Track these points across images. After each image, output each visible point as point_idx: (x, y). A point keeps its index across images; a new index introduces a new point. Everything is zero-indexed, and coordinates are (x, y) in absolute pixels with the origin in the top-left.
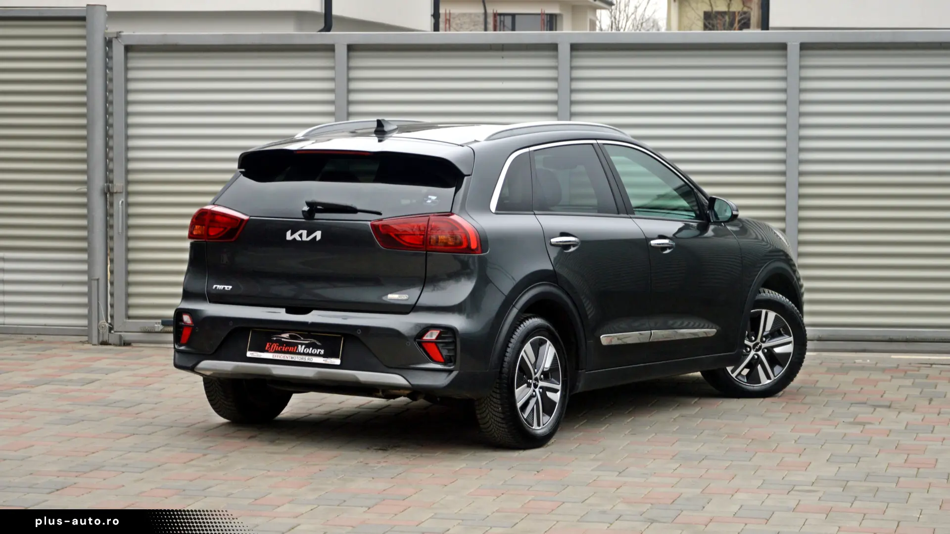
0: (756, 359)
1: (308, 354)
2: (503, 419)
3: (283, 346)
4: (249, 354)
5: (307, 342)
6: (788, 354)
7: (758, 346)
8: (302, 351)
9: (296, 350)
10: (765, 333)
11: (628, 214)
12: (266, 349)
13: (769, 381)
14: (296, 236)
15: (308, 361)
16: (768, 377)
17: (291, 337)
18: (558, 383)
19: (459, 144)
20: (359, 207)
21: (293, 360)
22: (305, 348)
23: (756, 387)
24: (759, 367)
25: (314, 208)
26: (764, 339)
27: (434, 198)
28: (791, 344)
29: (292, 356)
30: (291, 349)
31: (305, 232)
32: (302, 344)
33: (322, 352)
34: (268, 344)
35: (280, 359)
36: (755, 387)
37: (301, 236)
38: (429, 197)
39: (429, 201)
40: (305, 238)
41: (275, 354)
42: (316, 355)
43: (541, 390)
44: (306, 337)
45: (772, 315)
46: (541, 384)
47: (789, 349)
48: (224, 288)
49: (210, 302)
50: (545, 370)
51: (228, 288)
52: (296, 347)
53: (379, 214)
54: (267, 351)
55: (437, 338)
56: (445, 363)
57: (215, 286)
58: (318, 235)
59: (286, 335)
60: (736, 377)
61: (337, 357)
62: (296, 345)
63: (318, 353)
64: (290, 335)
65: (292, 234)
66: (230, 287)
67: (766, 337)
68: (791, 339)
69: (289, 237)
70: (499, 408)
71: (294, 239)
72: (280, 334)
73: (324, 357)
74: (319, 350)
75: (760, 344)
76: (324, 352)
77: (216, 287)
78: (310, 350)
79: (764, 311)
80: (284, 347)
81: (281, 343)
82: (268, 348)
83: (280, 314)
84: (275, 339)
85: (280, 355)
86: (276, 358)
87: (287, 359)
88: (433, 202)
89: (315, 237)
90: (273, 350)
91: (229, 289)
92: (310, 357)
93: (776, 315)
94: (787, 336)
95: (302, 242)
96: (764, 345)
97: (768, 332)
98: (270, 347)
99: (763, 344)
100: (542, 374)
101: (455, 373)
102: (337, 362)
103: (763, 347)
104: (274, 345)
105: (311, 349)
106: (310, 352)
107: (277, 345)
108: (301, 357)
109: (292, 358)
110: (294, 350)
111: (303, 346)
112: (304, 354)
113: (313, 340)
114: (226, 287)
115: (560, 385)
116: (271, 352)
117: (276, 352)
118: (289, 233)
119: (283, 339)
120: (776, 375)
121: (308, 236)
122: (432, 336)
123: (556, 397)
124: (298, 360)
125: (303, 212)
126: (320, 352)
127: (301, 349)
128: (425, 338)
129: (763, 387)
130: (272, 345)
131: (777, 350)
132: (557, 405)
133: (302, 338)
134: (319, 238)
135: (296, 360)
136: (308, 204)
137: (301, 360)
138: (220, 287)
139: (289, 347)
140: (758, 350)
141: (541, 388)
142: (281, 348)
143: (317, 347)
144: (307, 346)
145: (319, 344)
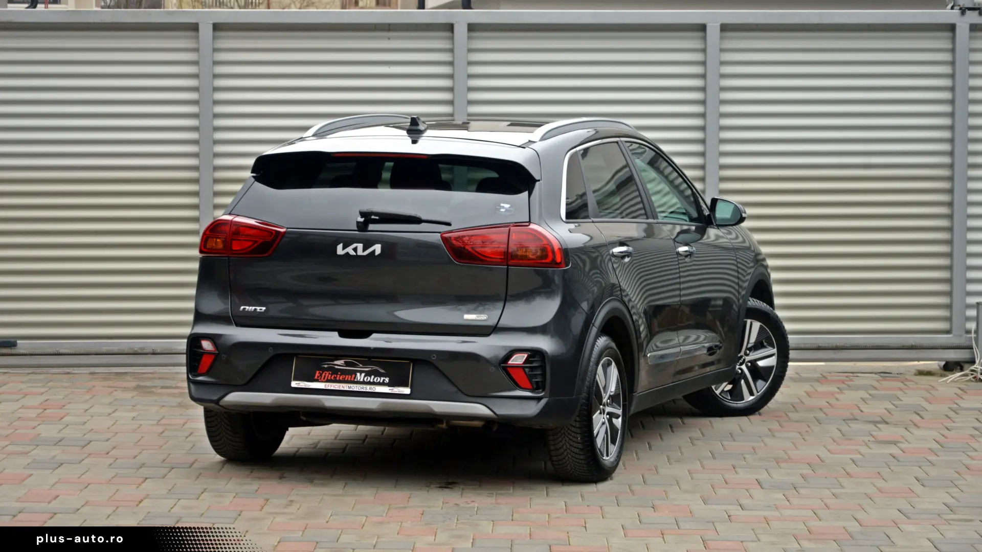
0: (740, 374)
1: (369, 383)
2: (581, 450)
3: (337, 374)
4: (294, 384)
5: (367, 369)
6: (771, 368)
7: (742, 359)
8: (362, 380)
9: (355, 378)
10: (750, 346)
11: (654, 219)
12: (316, 377)
13: (752, 398)
14: (350, 250)
15: (370, 391)
16: (752, 394)
17: (347, 364)
18: (619, 408)
19: (519, 145)
20: (424, 217)
21: (351, 390)
22: (365, 376)
23: (740, 404)
24: (743, 382)
25: (368, 218)
26: (748, 352)
27: (507, 206)
28: (774, 357)
29: (350, 385)
30: (348, 377)
31: (360, 246)
32: (361, 372)
33: (387, 380)
34: (318, 372)
35: (334, 389)
36: (738, 405)
37: (355, 250)
38: (502, 205)
39: (502, 210)
40: (360, 252)
41: (327, 384)
42: (379, 384)
43: (608, 416)
44: (365, 364)
45: (757, 325)
46: (608, 409)
47: (772, 362)
48: (255, 309)
49: (237, 325)
50: (612, 394)
51: (261, 309)
52: (353, 376)
53: (449, 224)
54: (317, 381)
55: (526, 362)
56: (532, 391)
57: (242, 307)
58: (377, 248)
59: (340, 362)
60: (720, 394)
61: (406, 385)
62: (355, 372)
63: (381, 381)
64: (345, 362)
65: (344, 248)
66: (264, 308)
67: (750, 349)
68: (775, 351)
69: (340, 250)
70: (577, 438)
71: (348, 253)
72: (333, 360)
73: (389, 386)
74: (382, 379)
75: (744, 358)
76: (389, 380)
77: (244, 309)
78: (371, 379)
79: (749, 321)
80: (338, 376)
81: (335, 371)
82: (318, 377)
83: (332, 339)
84: (326, 366)
85: (334, 384)
86: (329, 388)
87: (343, 389)
88: (507, 210)
89: (374, 251)
90: (324, 379)
91: (263, 311)
92: (372, 387)
93: (761, 325)
94: (770, 348)
95: (357, 256)
96: (748, 358)
97: (753, 344)
98: (321, 375)
99: (746, 357)
100: (609, 399)
101: (544, 401)
102: (407, 391)
103: (746, 361)
104: (326, 374)
105: (373, 377)
106: (372, 381)
107: (329, 374)
108: (361, 386)
110: (351, 378)
111: (363, 375)
112: (364, 383)
113: (375, 367)
114: (258, 308)
115: (621, 410)
116: (322, 382)
117: (328, 381)
118: (340, 247)
119: (336, 367)
120: (759, 391)
121: (364, 250)
122: (518, 360)
123: (618, 422)
124: (358, 390)
125: (358, 223)
126: (384, 380)
127: (360, 377)
128: (510, 362)
129: (747, 404)
130: (322, 373)
131: (761, 363)
132: (619, 432)
133: (361, 365)
134: (378, 252)
135: (355, 390)
136: (363, 214)
137: (361, 390)
138: (251, 308)
139: (345, 376)
140: (741, 364)
141: (608, 414)
142: (334, 377)
143: (381, 375)
144: (368, 374)
145: (382, 371)
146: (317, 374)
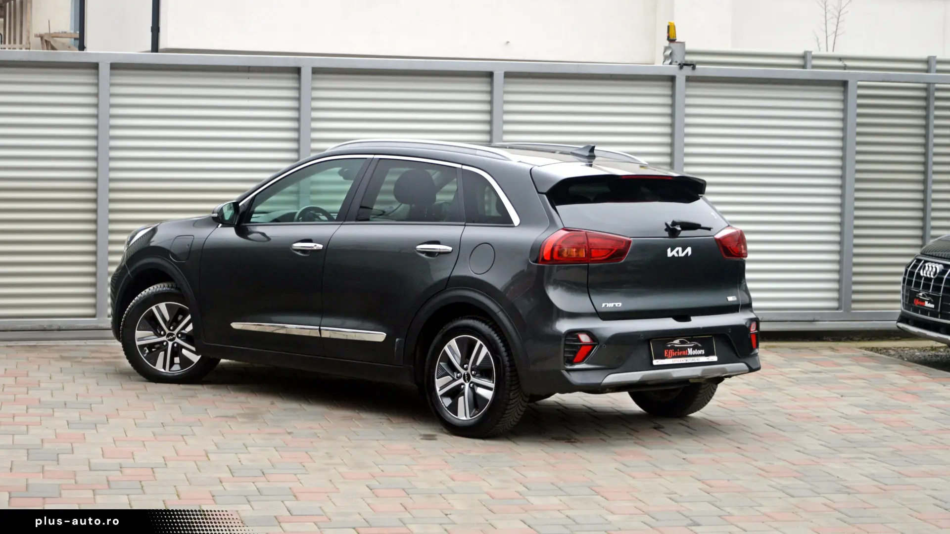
1: (695, 355)
3: (677, 351)
4: (656, 362)
5: (692, 345)
8: (691, 354)
9: (687, 353)
12: (665, 355)
14: (674, 252)
15: (697, 361)
17: (682, 342)
20: (703, 225)
21: (687, 362)
22: (693, 350)
30: (684, 353)
31: (680, 249)
32: (690, 347)
33: (703, 353)
34: (665, 351)
37: (678, 252)
40: (680, 254)
41: (674, 359)
42: (701, 355)
44: (691, 340)
49: (601, 319)
51: (619, 305)
52: (687, 351)
53: (710, 230)
54: (667, 358)
58: (689, 250)
59: (677, 341)
61: (713, 354)
62: (685, 349)
63: (701, 353)
64: (680, 341)
65: (672, 251)
66: (621, 304)
69: (670, 254)
71: (673, 256)
72: (672, 341)
73: (706, 356)
74: (701, 351)
76: (705, 351)
77: (606, 305)
78: (696, 352)
81: (676, 349)
82: (667, 355)
83: (669, 324)
84: (669, 346)
85: (677, 359)
86: (674, 363)
87: (682, 362)
89: (687, 253)
90: (670, 356)
92: (698, 358)
95: (679, 257)
102: (715, 358)
105: (696, 350)
107: (672, 351)
108: (692, 358)
109: (686, 361)
111: (691, 349)
113: (696, 343)
114: (617, 304)
116: (670, 358)
118: (669, 250)
119: (676, 345)
121: (683, 251)
127: (690, 351)
130: (669, 351)
133: (688, 342)
134: (690, 254)
135: (689, 362)
137: (692, 362)
138: (611, 305)
139: (680, 352)
142: (676, 354)
143: (699, 348)
144: (694, 348)
145: (700, 345)
146: (666, 353)
